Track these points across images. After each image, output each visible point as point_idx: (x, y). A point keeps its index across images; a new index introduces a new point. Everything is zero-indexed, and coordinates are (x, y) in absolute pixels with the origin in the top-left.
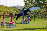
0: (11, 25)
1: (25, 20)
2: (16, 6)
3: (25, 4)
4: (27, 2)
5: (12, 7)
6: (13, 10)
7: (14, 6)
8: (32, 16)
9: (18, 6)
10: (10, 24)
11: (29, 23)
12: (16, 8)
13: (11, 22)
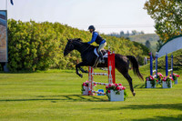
0: (112, 91)
1: (158, 77)
2: (128, 34)
3: (157, 27)
4: (163, 21)
5: (117, 36)
6: (118, 45)
7: (122, 33)
8: (179, 65)
9: (134, 33)
10: (109, 89)
11: (169, 86)
12: (128, 39)
13: (112, 84)
